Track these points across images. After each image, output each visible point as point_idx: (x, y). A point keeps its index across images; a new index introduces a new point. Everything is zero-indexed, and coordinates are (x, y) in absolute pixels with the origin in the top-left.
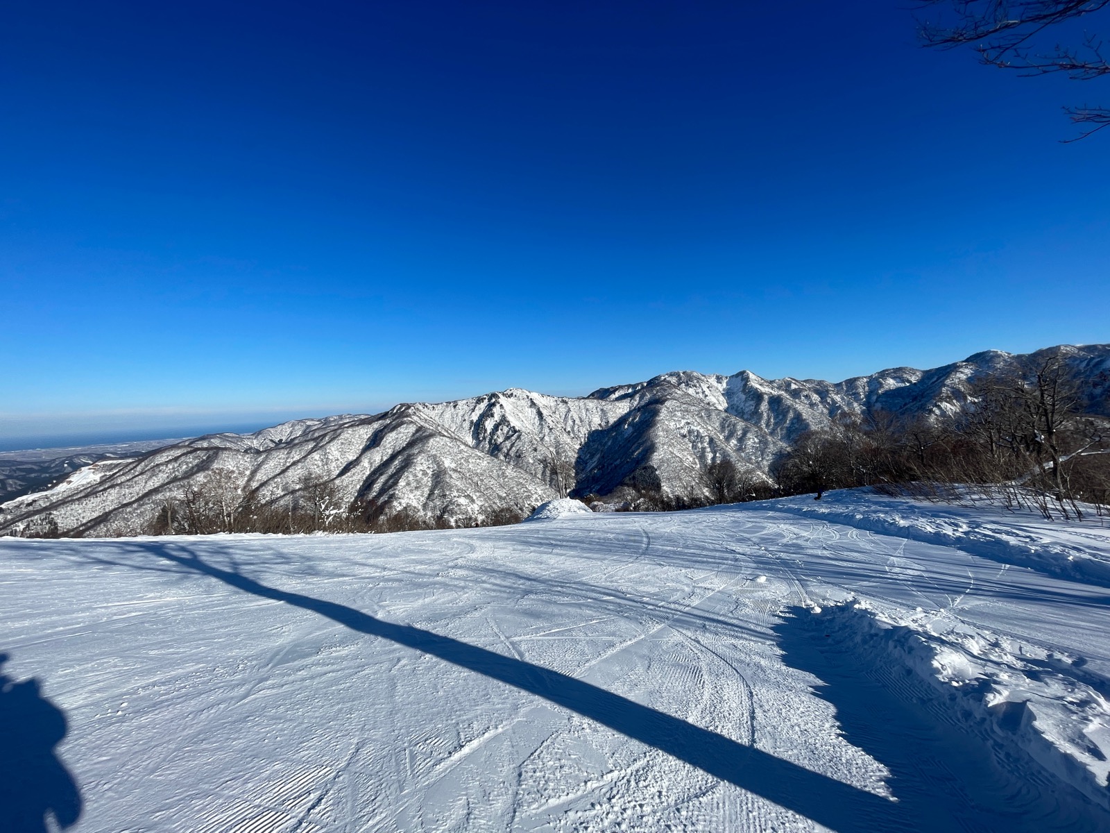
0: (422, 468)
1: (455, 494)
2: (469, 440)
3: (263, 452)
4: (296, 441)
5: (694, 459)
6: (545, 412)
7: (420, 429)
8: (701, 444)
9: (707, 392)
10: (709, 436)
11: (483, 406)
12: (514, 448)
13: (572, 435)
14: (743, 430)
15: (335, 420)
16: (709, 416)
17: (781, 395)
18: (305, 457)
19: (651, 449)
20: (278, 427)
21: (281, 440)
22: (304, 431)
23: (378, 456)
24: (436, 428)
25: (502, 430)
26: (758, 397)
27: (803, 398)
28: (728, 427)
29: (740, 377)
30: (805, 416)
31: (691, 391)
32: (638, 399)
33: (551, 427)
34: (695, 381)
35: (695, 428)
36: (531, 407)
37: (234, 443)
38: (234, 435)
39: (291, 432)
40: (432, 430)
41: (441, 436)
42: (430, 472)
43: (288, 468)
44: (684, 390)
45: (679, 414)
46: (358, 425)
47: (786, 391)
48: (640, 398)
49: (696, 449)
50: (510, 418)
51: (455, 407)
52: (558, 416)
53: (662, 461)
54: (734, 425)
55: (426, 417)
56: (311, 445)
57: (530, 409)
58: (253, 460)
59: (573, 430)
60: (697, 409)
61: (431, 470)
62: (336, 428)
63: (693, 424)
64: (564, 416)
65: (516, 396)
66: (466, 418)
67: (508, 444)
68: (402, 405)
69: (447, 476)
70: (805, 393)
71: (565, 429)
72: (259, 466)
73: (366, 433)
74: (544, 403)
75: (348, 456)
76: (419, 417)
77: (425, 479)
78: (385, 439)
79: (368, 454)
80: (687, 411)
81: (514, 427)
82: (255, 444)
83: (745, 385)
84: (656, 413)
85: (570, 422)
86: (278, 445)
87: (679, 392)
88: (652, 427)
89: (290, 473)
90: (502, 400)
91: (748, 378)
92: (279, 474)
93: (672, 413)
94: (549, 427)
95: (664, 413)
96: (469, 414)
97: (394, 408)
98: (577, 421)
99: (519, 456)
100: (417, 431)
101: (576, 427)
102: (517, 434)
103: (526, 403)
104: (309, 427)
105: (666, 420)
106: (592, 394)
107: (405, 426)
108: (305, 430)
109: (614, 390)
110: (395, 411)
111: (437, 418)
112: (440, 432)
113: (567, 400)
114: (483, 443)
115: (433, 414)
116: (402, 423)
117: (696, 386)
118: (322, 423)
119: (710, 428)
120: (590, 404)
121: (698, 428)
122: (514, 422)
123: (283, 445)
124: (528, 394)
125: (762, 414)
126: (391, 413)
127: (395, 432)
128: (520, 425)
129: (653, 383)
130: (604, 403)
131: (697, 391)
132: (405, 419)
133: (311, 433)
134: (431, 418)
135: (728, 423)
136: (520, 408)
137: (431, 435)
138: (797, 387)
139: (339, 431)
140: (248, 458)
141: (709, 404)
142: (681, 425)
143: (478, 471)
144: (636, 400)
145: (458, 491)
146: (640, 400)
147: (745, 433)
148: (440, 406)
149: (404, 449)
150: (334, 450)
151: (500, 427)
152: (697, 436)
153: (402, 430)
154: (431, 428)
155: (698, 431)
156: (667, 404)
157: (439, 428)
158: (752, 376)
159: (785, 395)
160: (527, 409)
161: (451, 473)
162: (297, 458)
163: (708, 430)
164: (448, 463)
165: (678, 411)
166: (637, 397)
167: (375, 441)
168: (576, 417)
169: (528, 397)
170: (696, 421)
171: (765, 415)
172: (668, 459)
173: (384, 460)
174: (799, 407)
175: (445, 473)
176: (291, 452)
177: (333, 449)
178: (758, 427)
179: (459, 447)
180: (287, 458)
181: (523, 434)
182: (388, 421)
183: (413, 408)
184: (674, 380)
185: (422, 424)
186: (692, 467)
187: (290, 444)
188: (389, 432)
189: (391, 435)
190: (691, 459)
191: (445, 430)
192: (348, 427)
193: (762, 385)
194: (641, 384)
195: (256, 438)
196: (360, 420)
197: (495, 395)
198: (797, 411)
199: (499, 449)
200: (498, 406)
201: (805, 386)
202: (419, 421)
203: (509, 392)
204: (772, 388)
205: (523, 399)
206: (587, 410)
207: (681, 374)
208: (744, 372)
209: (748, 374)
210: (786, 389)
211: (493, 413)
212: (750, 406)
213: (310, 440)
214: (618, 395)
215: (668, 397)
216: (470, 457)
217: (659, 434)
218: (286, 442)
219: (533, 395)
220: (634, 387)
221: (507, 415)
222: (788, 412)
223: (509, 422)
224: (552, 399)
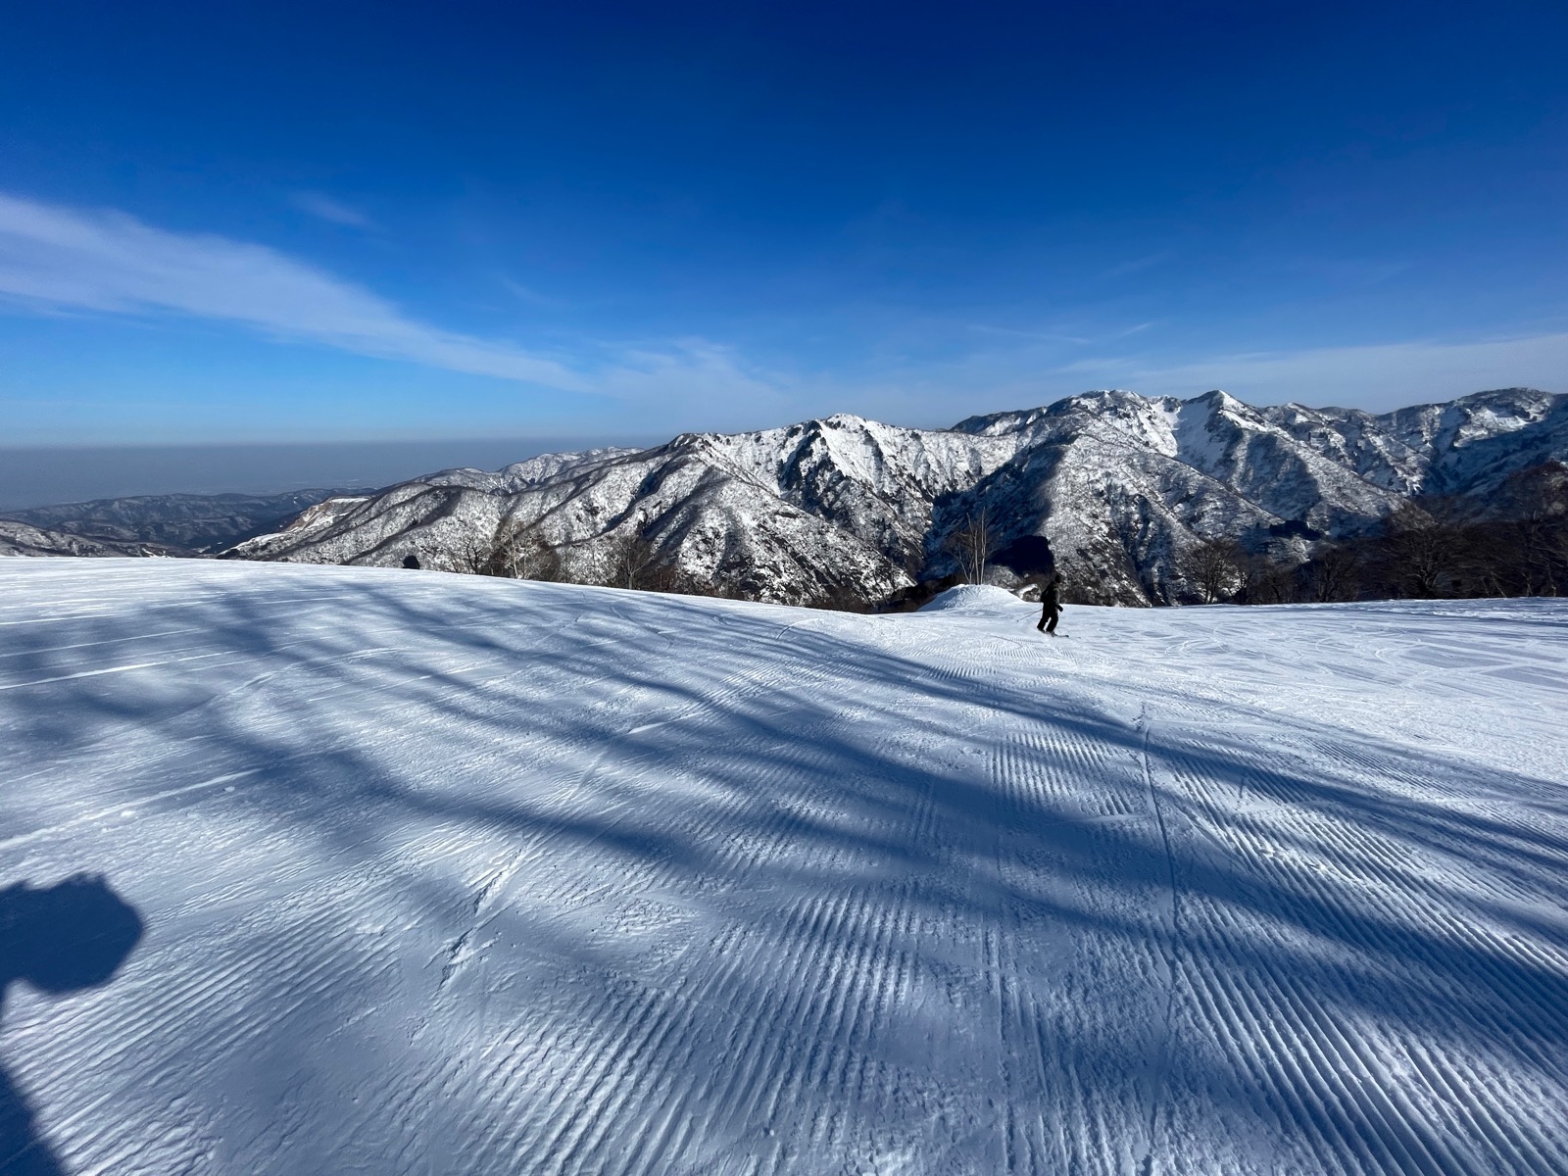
0: (711, 525)
1: (757, 562)
2: (777, 488)
3: (512, 494)
4: (552, 482)
5: (1110, 529)
6: (886, 451)
7: (710, 471)
8: (1127, 507)
9: (1147, 426)
10: (1140, 496)
11: (797, 440)
12: (838, 502)
13: (924, 487)
14: (1200, 487)
15: (598, 455)
16: (1145, 464)
17: (1275, 433)
18: (564, 504)
19: (1045, 510)
20: (528, 463)
21: (533, 480)
23: (652, 508)
24: (732, 470)
25: (822, 475)
26: (1236, 434)
27: (1313, 438)
28: (1174, 482)
29: (1206, 402)
30: (1311, 469)
31: (1120, 424)
32: (1030, 434)
33: (893, 473)
34: (1129, 408)
35: (1119, 483)
36: (865, 443)
37: (477, 481)
38: (476, 471)
39: (544, 470)
40: (727, 472)
41: (738, 481)
42: (723, 532)
43: (544, 516)
44: (1108, 421)
45: (1095, 459)
46: (629, 463)
47: (1286, 426)
48: (1033, 433)
49: (1116, 514)
50: (834, 459)
51: (758, 440)
52: (905, 458)
53: (1060, 531)
54: (1185, 480)
55: (718, 454)
56: (570, 489)
57: (864, 447)
58: (503, 504)
59: (926, 479)
60: (1126, 452)
61: (725, 528)
62: (601, 465)
63: (1116, 476)
64: (914, 459)
65: (844, 426)
66: (773, 456)
67: (831, 496)
68: (687, 436)
69: (746, 537)
70: (1319, 431)
71: (914, 478)
72: (510, 512)
73: (637, 474)
74: (885, 437)
75: (616, 504)
76: (708, 453)
77: (717, 541)
78: (664, 484)
79: (642, 504)
80: (1109, 455)
81: (840, 471)
82: (503, 483)
83: (1214, 415)
84: (1059, 456)
85: (923, 468)
86: (530, 486)
87: (1099, 424)
88: (1049, 478)
89: (548, 521)
90: (826, 432)
91: (1221, 403)
92: (534, 524)
93: (1084, 457)
94: (890, 473)
95: (1071, 457)
96: (777, 451)
97: (676, 439)
98: (934, 466)
99: (846, 514)
100: (707, 473)
101: (931, 475)
102: (844, 482)
103: (859, 437)
104: (566, 463)
105: (1074, 468)
106: (959, 426)
107: (689, 466)
108: (562, 468)
109: (993, 420)
110: (676, 444)
111: (732, 456)
112: (737, 476)
113: (920, 433)
114: (795, 492)
115: (727, 449)
116: (686, 462)
117: (1128, 416)
118: (582, 458)
119: (1144, 483)
120: (955, 440)
121: (1124, 482)
122: (841, 465)
123: (536, 487)
124: (863, 423)
125: (1235, 462)
126: (672, 447)
127: (677, 474)
128: (848, 470)
129: (1060, 408)
130: (976, 440)
131: (1130, 423)
132: (690, 456)
133: (569, 472)
134: (725, 455)
135: (1175, 476)
136: (849, 445)
137: (725, 480)
138: (1305, 420)
139: (605, 470)
140: (496, 502)
141: (1147, 444)
142: (1097, 477)
143: (788, 532)
144: (1026, 437)
145: (760, 558)
146: (1033, 437)
147: (1202, 493)
148: (737, 437)
149: (689, 498)
151: (820, 471)
152: (1122, 494)
153: (686, 472)
154: (725, 470)
155: (1123, 487)
156: (1078, 442)
157: (736, 470)
158: (1228, 401)
159: (1282, 432)
160: (859, 446)
161: (752, 533)
162: (554, 504)
163: (1141, 486)
164: (747, 520)
165: (1093, 455)
166: (1029, 432)
167: (651, 485)
168: (931, 459)
169: (862, 427)
170: (1122, 471)
171: (1241, 465)
173: (663, 511)
174: (1302, 454)
175: (743, 534)
176: (547, 497)
177: (598, 494)
178: (1224, 484)
179: (762, 497)
180: (542, 505)
181: (852, 482)
182: (667, 458)
183: (700, 440)
184: (1091, 404)
185: (713, 463)
186: (1106, 541)
187: (545, 486)
188: (669, 474)
189: (672, 478)
190: (1106, 530)
191: (743, 473)
192: (617, 465)
193: (1243, 415)
194: (1038, 410)
195: (503, 477)
196: (632, 455)
197: (815, 425)
198: (1300, 460)
199: (819, 502)
200: (818, 440)
201: (1320, 419)
202: (709, 459)
203: (834, 420)
204: (1260, 422)
205: (856, 432)
206: (950, 449)
207: (1107, 396)
208: (1215, 393)
209: (1222, 397)
210: (1286, 424)
211: (812, 451)
212: (1216, 452)
213: (566, 482)
214: (998, 428)
215: (1080, 431)
216: (777, 513)
217: (1060, 488)
218: (539, 483)
219: (870, 426)
220: (1025, 415)
221: (830, 454)
222: (1283, 461)
223: (833, 464)
224: (897, 432)
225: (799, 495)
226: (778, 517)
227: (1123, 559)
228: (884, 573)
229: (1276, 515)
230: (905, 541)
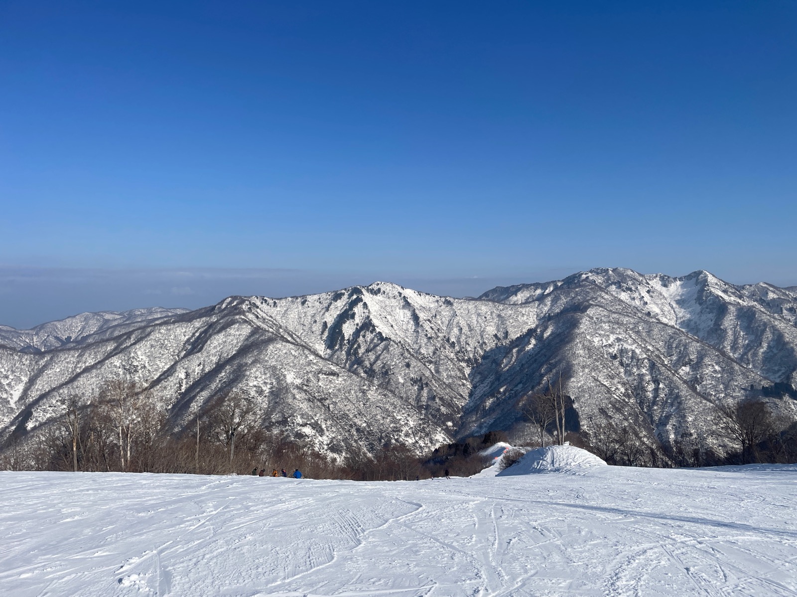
0: (255, 383)
1: (299, 420)
2: (321, 348)
3: (45, 352)
4: (90, 340)
5: (626, 390)
6: (422, 316)
7: (256, 330)
8: (638, 369)
9: (647, 298)
10: (649, 360)
11: (341, 304)
12: (379, 362)
13: (457, 348)
14: (698, 352)
15: (142, 315)
16: (649, 332)
17: (753, 306)
18: (101, 362)
19: (567, 373)
20: (67, 320)
21: (69, 338)
22: (101, 328)
23: (196, 366)
24: (278, 331)
25: (364, 336)
26: (721, 308)
27: (785, 311)
28: (676, 347)
29: (694, 280)
30: (787, 338)
31: (624, 296)
32: (549, 303)
33: (429, 335)
34: (630, 283)
35: (629, 347)
36: (404, 307)
37: (8, 338)
38: (9, 329)
39: (83, 328)
40: (272, 333)
41: (283, 341)
42: (266, 389)
43: (78, 375)
44: (614, 293)
45: (606, 326)
46: (174, 323)
47: (762, 301)
48: (552, 301)
49: (630, 375)
50: (375, 322)
51: (303, 303)
52: (439, 322)
53: (582, 390)
54: (686, 346)
55: (264, 315)
56: (110, 347)
57: (401, 311)
58: (34, 363)
59: (459, 342)
60: (632, 321)
61: (269, 386)
62: (143, 324)
63: (626, 341)
64: (447, 322)
65: (384, 292)
66: (318, 319)
67: (372, 356)
68: (234, 298)
69: (290, 396)
70: (788, 306)
71: (448, 340)
72: (41, 371)
73: (183, 333)
74: (420, 302)
75: (158, 363)
76: (255, 315)
77: (260, 399)
78: (209, 342)
79: (186, 363)
80: (618, 323)
81: (380, 333)
82: (36, 341)
83: (702, 291)
84: (575, 324)
85: (456, 331)
86: (66, 346)
87: (606, 297)
88: (568, 342)
89: (81, 380)
90: (367, 297)
91: (706, 281)
92: (67, 383)
93: (596, 323)
94: (426, 335)
95: (585, 325)
96: (322, 313)
97: (222, 302)
98: (465, 330)
99: (386, 373)
100: (253, 333)
101: (463, 338)
102: (384, 343)
103: (396, 303)
104: (107, 321)
105: (588, 334)
106: (486, 295)
107: (236, 326)
108: (102, 326)
109: (515, 290)
110: (224, 306)
111: (278, 318)
112: (282, 337)
113: (452, 300)
114: (338, 353)
115: (273, 311)
116: (233, 322)
117: (630, 290)
118: (125, 317)
119: (650, 348)
120: (483, 308)
121: (633, 347)
122: (382, 328)
123: (72, 345)
124: (401, 291)
125: (725, 331)
126: (219, 308)
127: (223, 333)
128: (387, 332)
129: (572, 282)
130: (501, 307)
131: (632, 296)
132: (237, 317)
133: (110, 331)
134: (271, 317)
135: (676, 342)
136: (389, 309)
137: (271, 340)
138: (776, 296)
139: (149, 329)
140: (26, 360)
141: (649, 314)
142: (610, 342)
143: (330, 391)
144: (546, 305)
145: (302, 416)
146: (552, 305)
147: (701, 358)
148: (283, 301)
149: (234, 357)
150: (141, 353)
151: (362, 333)
152: (632, 358)
153: (232, 331)
154: (271, 330)
155: (633, 352)
156: (591, 312)
157: (281, 330)
158: (711, 279)
159: (758, 306)
160: (398, 310)
161: (295, 391)
162: (90, 362)
163: (649, 350)
164: (291, 378)
165: (605, 323)
166: (548, 301)
167: (196, 345)
168: (463, 323)
169: (400, 294)
170: (631, 336)
171: (730, 333)
172: (589, 388)
173: (207, 370)
174: (780, 325)
175: (287, 392)
176: (84, 355)
177: (139, 353)
178: (718, 350)
179: (307, 357)
180: (78, 362)
181: (392, 343)
182: (214, 319)
183: (247, 302)
184: (599, 280)
185: (259, 324)
186: (624, 400)
187: (82, 345)
188: (215, 333)
189: (217, 337)
190: (623, 390)
191: (288, 333)
192: (161, 325)
193: (725, 291)
194: (554, 282)
195: (37, 334)
196: (176, 315)
197: (357, 291)
198: (777, 330)
199: (359, 362)
200: (360, 305)
201: (788, 296)
202: (255, 320)
203: (375, 287)
204: (740, 297)
205: (394, 297)
206: (479, 315)
207: (611, 272)
208: (700, 272)
209: (706, 276)
210: (761, 299)
211: (354, 314)
212: (708, 321)
213: (108, 340)
214: (520, 297)
215: (591, 302)
216: (320, 371)
217: (578, 353)
218: (75, 341)
219: (409, 293)
220: (544, 286)
221: (371, 317)
222: (764, 331)
223: (374, 326)
224: (432, 299)
225: (343, 355)
226: (321, 376)
227: (641, 418)
228: (422, 431)
229: (765, 378)
230: (441, 399)
